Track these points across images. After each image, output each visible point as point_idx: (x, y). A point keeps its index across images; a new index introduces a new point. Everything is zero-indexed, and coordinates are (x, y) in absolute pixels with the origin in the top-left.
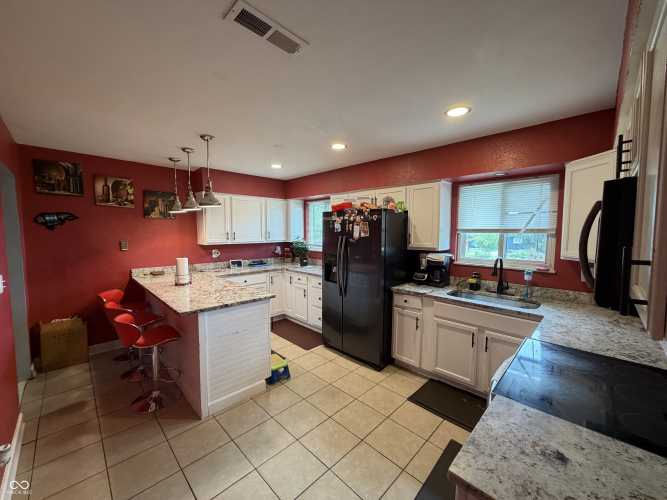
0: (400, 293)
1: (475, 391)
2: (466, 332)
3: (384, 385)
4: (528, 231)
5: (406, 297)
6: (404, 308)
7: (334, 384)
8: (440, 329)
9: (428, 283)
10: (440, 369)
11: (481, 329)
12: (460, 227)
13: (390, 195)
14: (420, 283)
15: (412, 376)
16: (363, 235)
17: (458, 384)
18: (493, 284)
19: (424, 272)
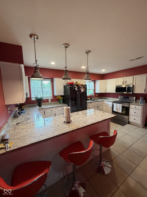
4: (92, 89)
11: (98, 105)
16: (83, 91)
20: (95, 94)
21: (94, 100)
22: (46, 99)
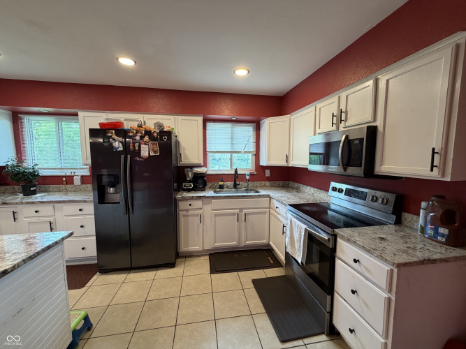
0: (185, 199)
1: (239, 248)
2: (234, 214)
3: (188, 274)
4: (245, 152)
5: (189, 202)
6: (187, 211)
7: (148, 299)
8: (217, 218)
9: (195, 189)
10: (218, 244)
11: (241, 210)
12: (208, 150)
13: (161, 121)
14: (189, 190)
15: (198, 258)
16: (152, 154)
17: (226, 249)
18: (231, 184)
19: (190, 181)
20: (260, 169)
21: (247, 191)
22: (69, 174)
